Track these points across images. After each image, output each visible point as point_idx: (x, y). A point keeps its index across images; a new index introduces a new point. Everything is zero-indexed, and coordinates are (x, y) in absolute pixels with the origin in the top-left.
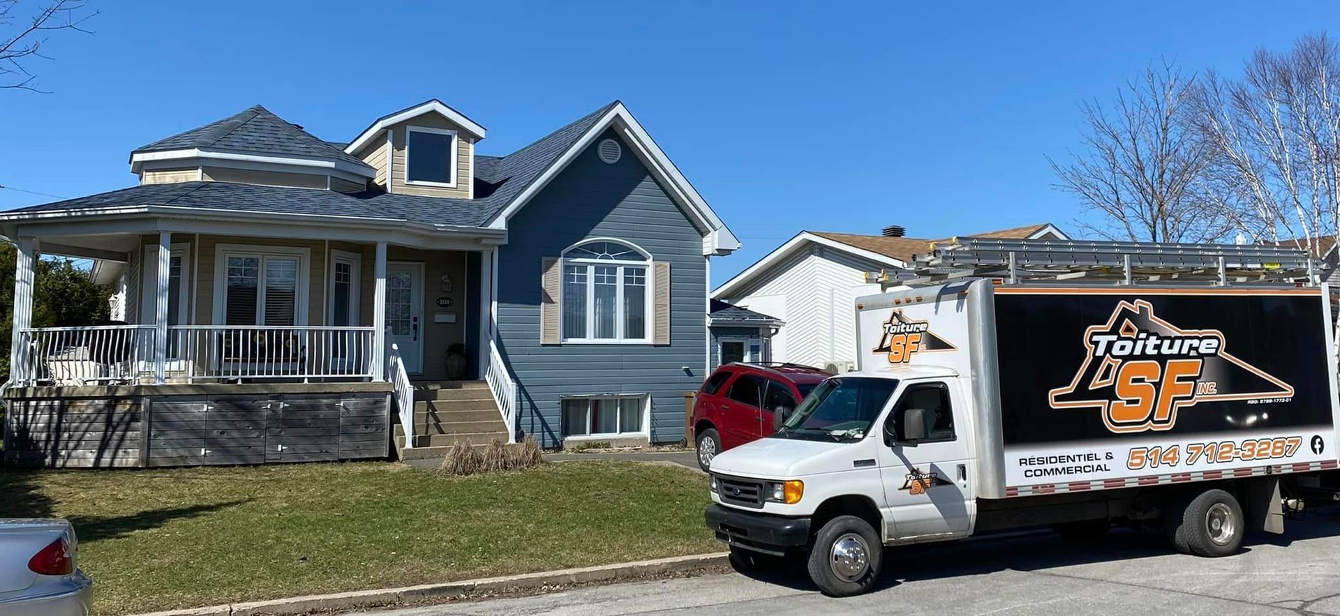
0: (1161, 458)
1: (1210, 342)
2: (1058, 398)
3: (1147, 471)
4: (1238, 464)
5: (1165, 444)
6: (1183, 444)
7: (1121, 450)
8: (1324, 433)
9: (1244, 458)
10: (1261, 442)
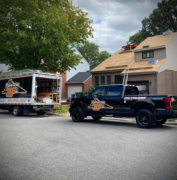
0: (11, 101)
1: (18, 85)
2: (3, 92)
3: (9, 103)
4: (19, 103)
5: (11, 99)
6: (13, 99)
7: (7, 99)
8: (30, 99)
9: (19, 102)
10: (22, 100)
